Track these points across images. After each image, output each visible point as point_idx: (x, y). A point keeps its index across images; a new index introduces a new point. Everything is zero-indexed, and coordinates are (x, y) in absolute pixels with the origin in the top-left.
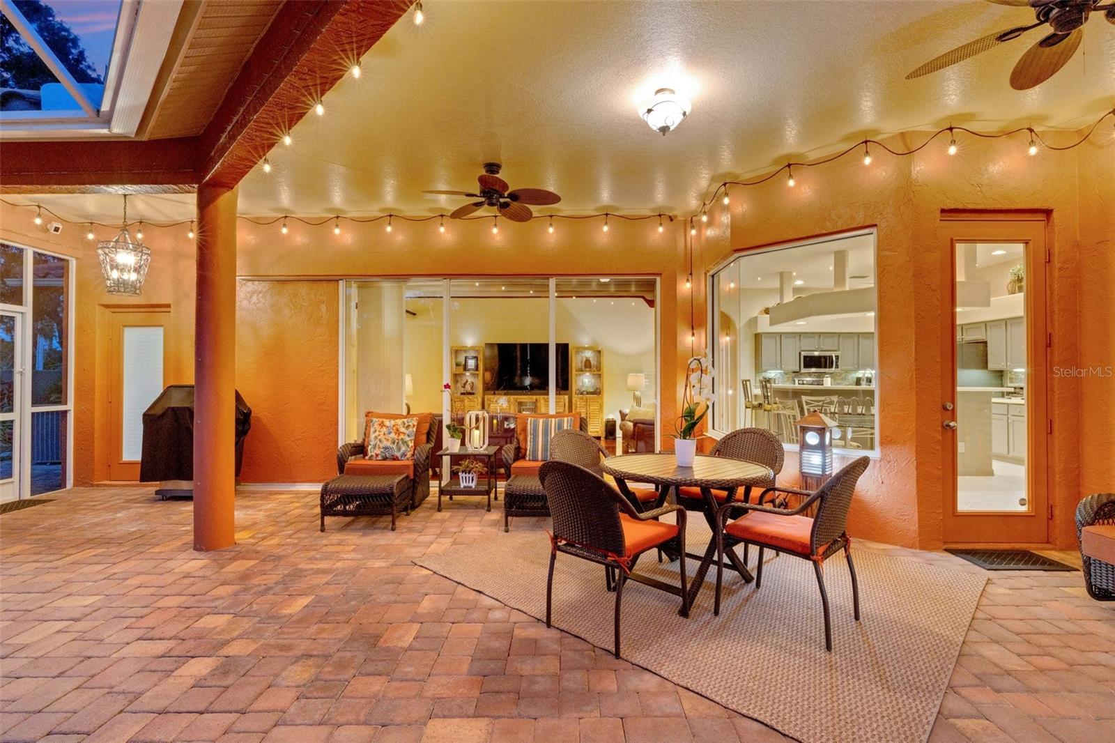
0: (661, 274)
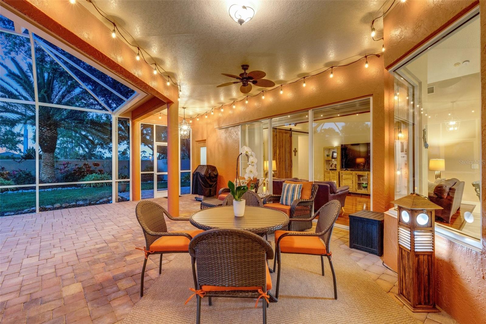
0: (372, 95)
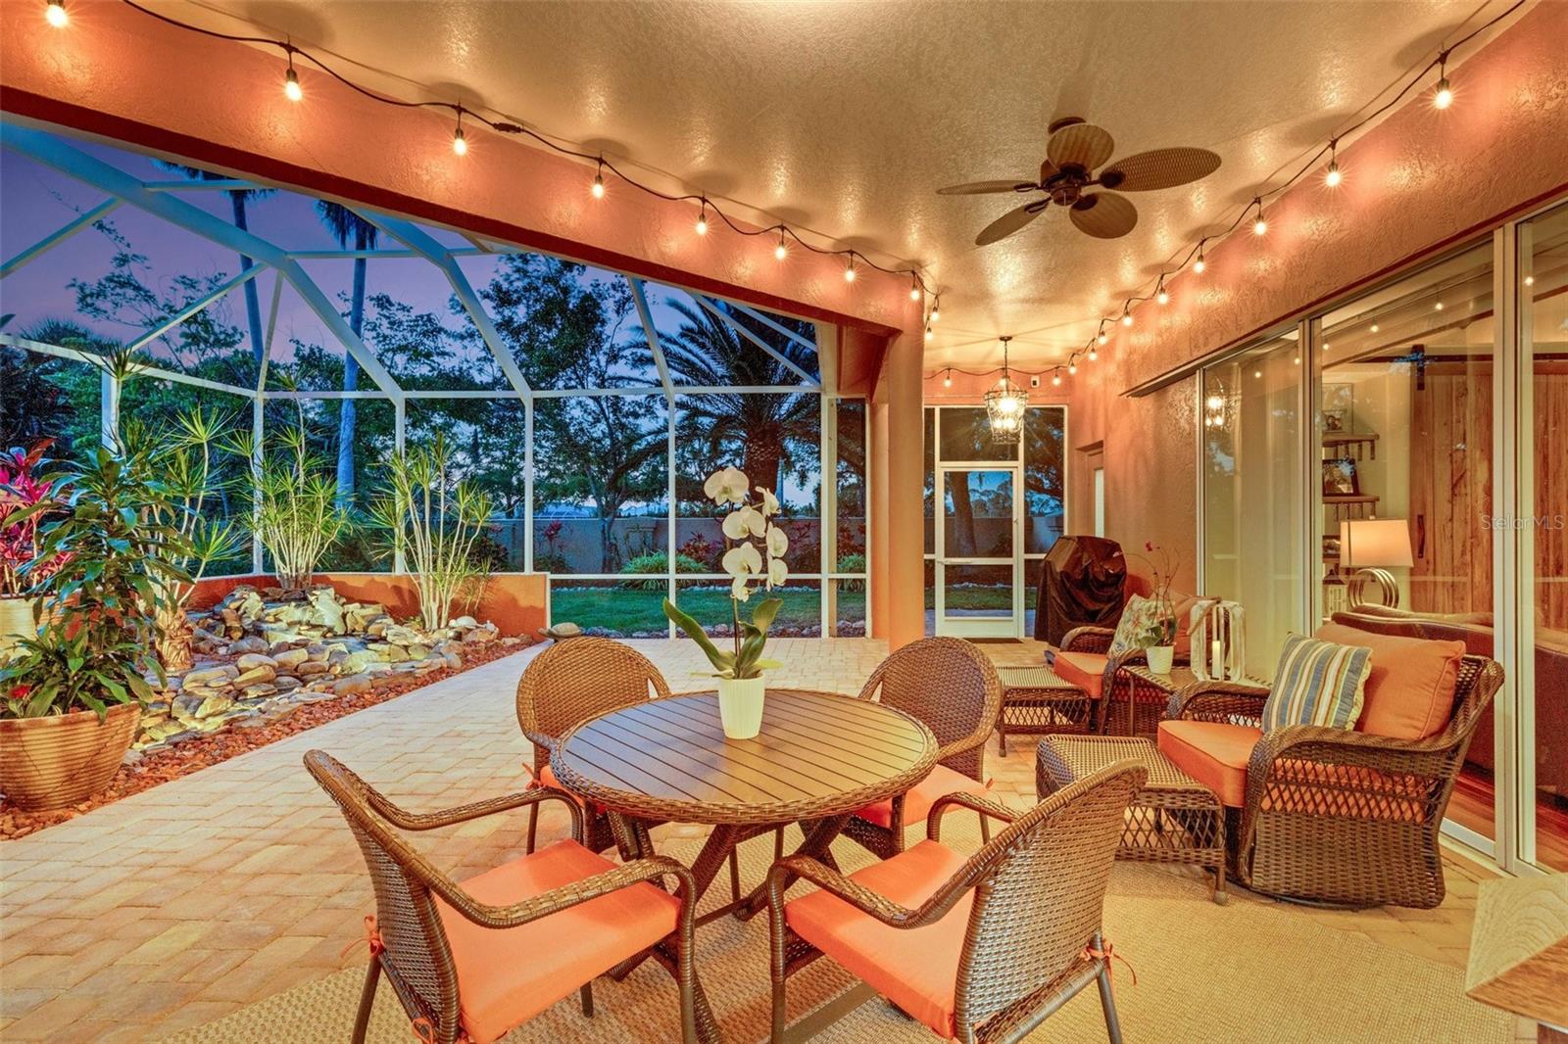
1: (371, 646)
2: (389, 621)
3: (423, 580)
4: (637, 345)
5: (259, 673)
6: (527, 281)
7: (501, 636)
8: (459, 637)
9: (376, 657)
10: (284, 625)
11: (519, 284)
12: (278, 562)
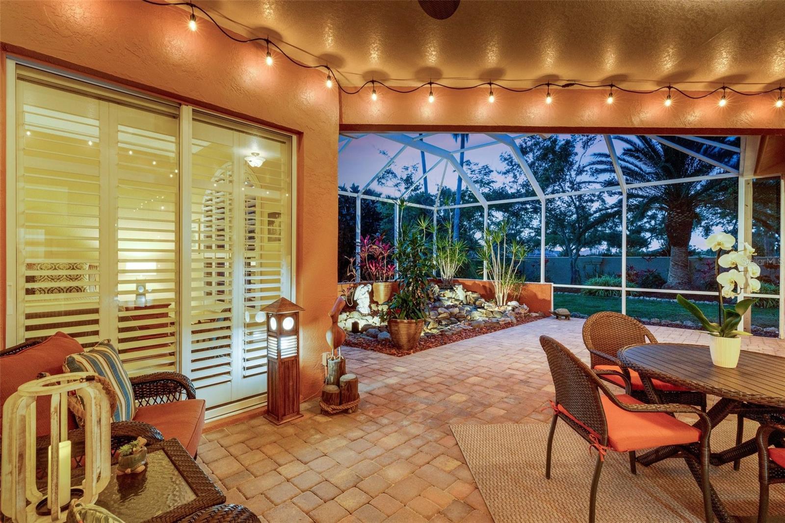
1: (479, 310)
2: (483, 300)
3: (496, 283)
4: (594, 163)
5: (445, 315)
6: (533, 140)
7: (530, 311)
8: (513, 310)
9: (481, 314)
10: (446, 298)
11: (529, 143)
12: (442, 273)
